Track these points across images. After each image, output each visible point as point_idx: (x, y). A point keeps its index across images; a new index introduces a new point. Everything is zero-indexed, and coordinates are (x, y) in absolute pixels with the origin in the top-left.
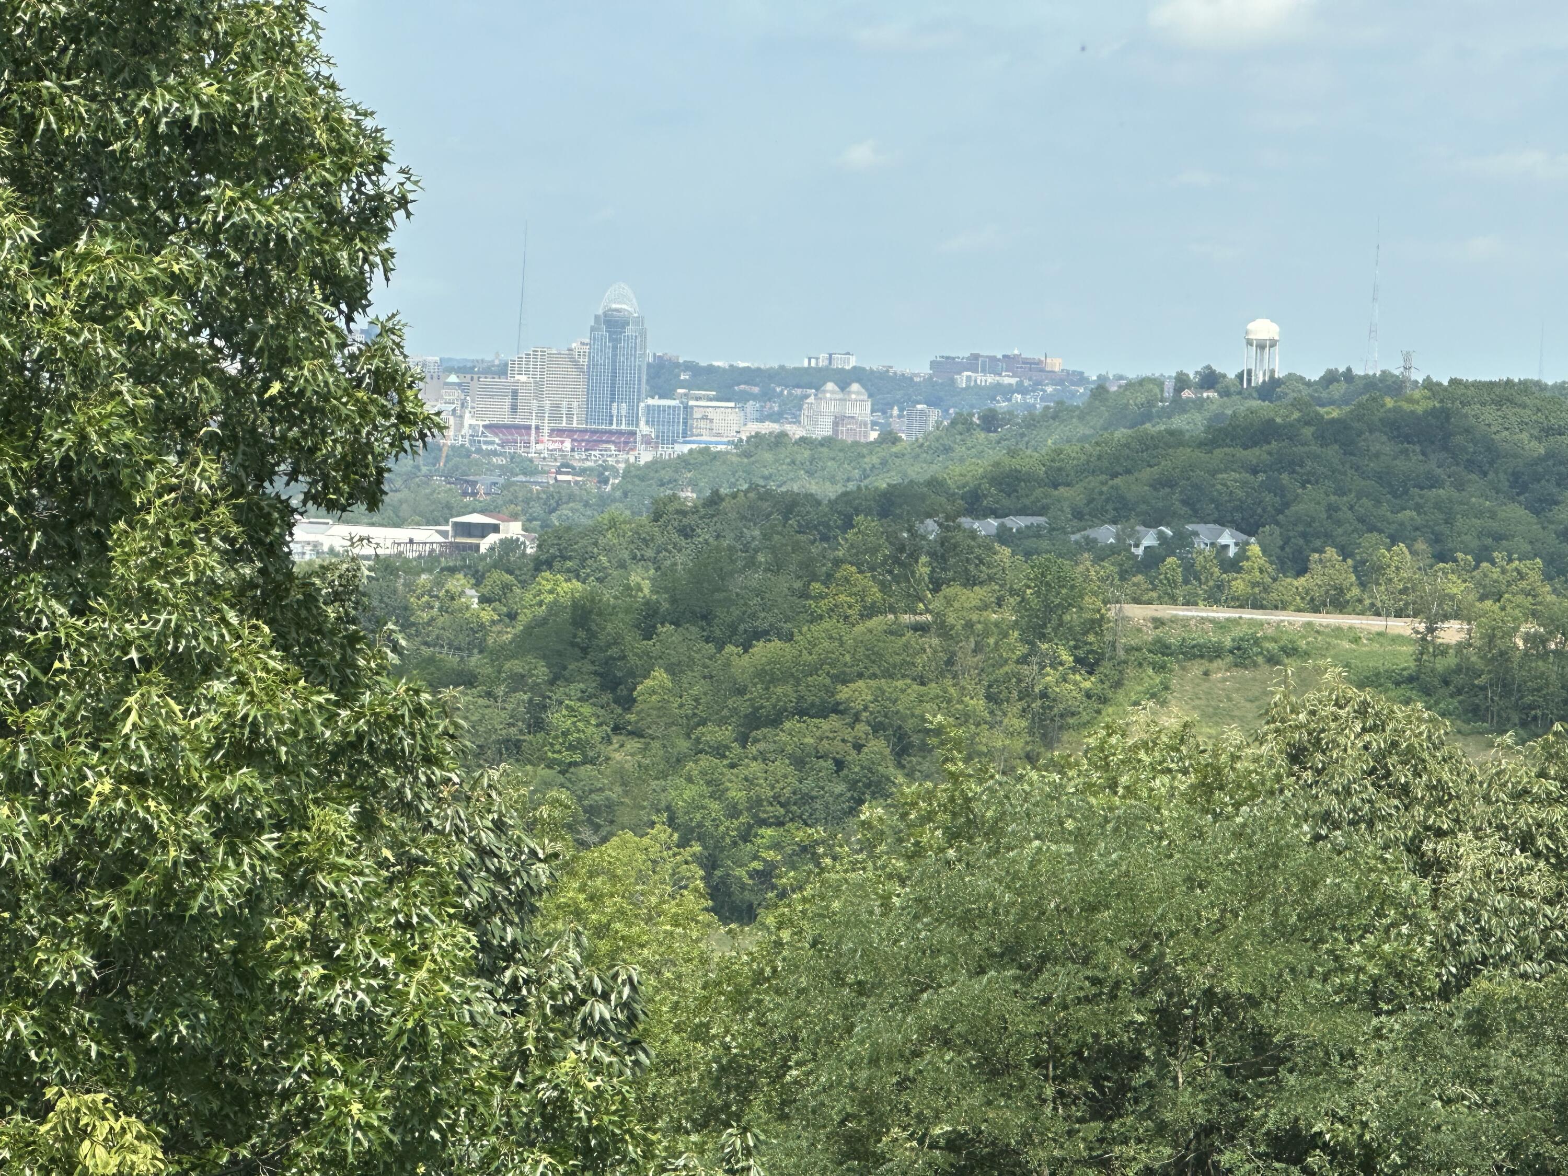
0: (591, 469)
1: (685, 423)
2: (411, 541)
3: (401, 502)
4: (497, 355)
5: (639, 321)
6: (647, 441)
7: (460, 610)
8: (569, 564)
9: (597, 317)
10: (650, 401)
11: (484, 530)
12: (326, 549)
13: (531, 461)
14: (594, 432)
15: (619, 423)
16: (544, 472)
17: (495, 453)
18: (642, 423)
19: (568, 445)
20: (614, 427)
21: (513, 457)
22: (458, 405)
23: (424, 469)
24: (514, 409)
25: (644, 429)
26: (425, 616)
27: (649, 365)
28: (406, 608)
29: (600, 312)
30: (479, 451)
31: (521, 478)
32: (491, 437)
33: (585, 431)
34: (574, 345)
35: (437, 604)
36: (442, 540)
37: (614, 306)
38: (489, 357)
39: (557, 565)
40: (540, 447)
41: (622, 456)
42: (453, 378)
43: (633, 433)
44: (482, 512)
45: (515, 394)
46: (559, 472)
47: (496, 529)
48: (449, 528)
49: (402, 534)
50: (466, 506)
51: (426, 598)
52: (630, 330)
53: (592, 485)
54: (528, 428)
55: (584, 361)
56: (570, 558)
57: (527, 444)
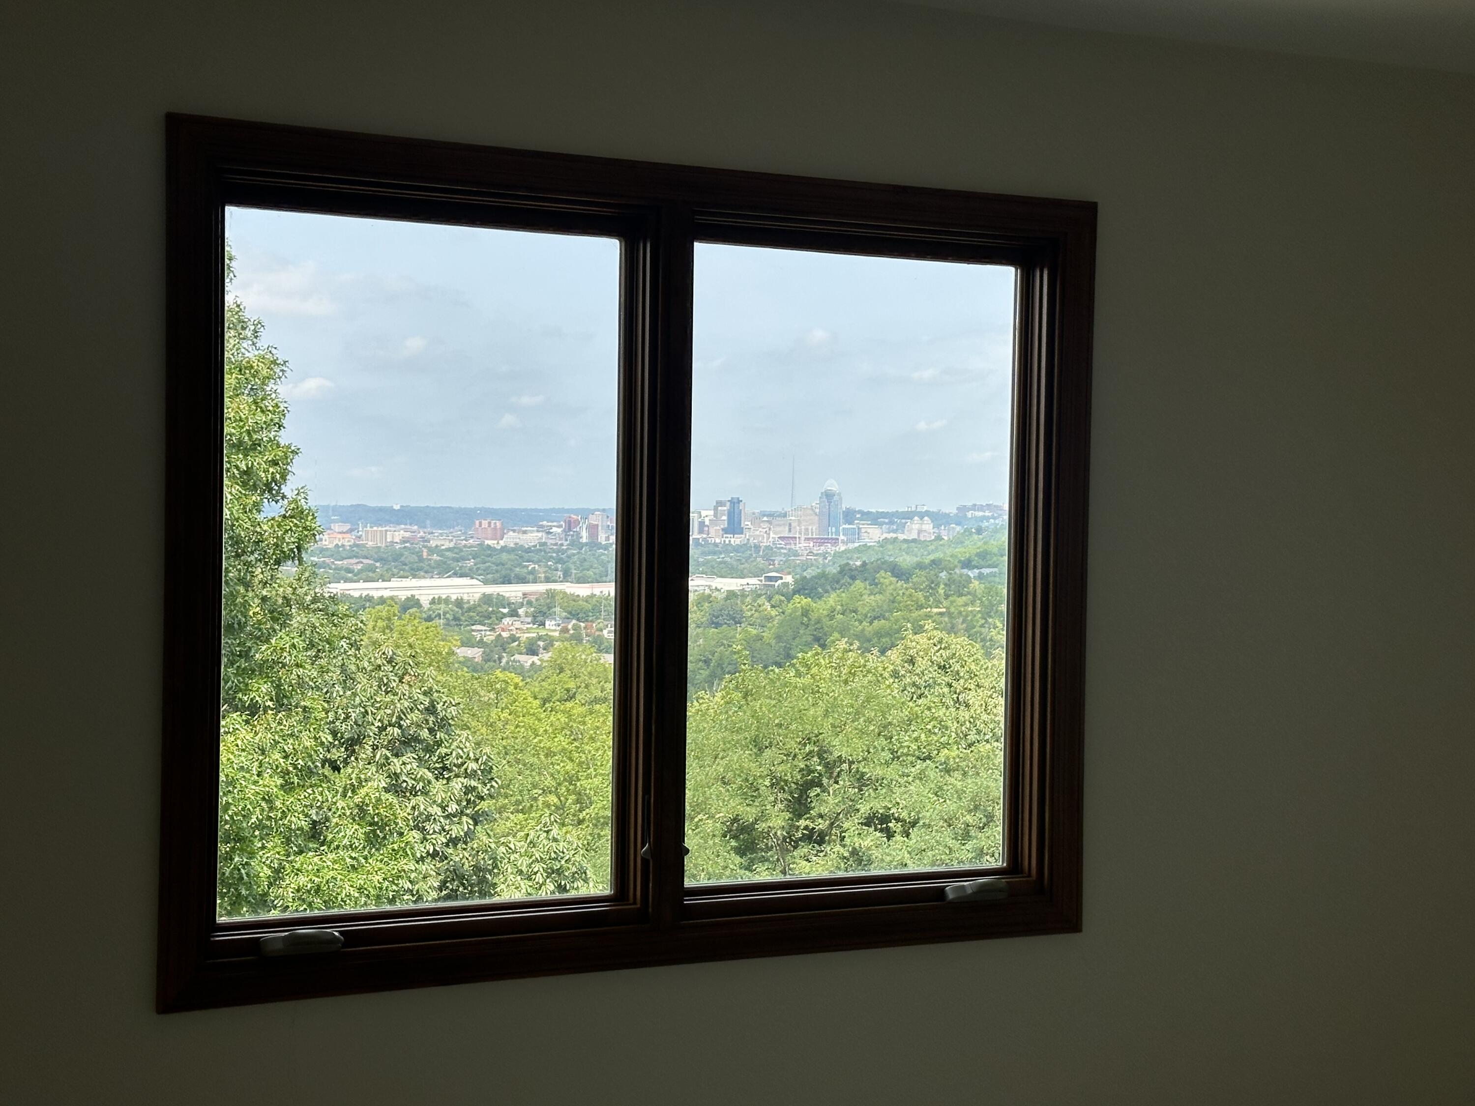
0: (820, 554)
1: (858, 534)
2: (748, 584)
3: (744, 569)
4: (783, 509)
5: (839, 494)
6: (843, 541)
7: (763, 611)
8: (806, 592)
9: (822, 493)
10: (844, 526)
11: (776, 579)
12: (714, 588)
13: (797, 551)
14: (822, 539)
15: (832, 535)
16: (802, 555)
17: (782, 548)
18: (841, 534)
19: (811, 545)
20: (830, 536)
21: (790, 549)
22: (767, 529)
23: (754, 555)
24: (790, 531)
25: (842, 537)
26: (749, 614)
27: (843, 512)
28: (741, 611)
29: (823, 491)
30: (776, 547)
31: (793, 558)
32: (781, 542)
33: (819, 538)
34: (813, 504)
35: (754, 609)
36: (759, 583)
37: (829, 488)
38: (780, 510)
39: (801, 592)
40: (800, 545)
41: (833, 548)
42: (765, 519)
43: (838, 539)
44: (777, 572)
45: (790, 525)
46: (808, 555)
47: (781, 578)
48: (763, 578)
49: (744, 581)
50: (770, 569)
51: (749, 606)
52: (836, 498)
53: (821, 560)
54: (796, 538)
55: (817, 511)
56: (807, 589)
57: (795, 544)
